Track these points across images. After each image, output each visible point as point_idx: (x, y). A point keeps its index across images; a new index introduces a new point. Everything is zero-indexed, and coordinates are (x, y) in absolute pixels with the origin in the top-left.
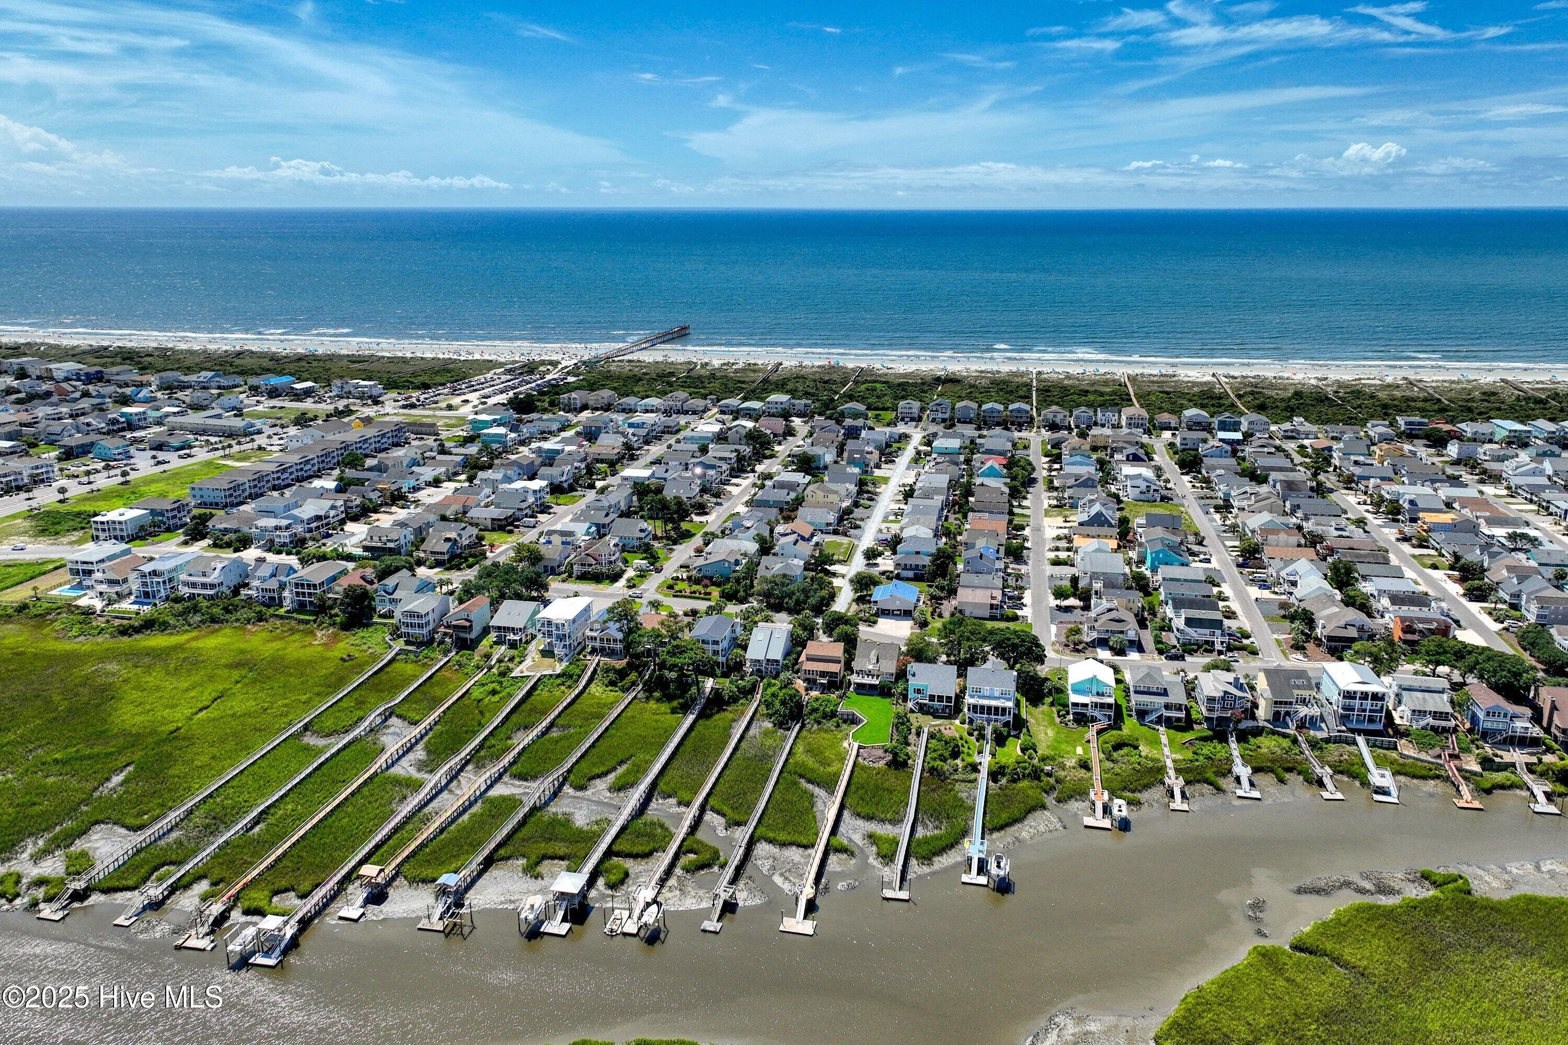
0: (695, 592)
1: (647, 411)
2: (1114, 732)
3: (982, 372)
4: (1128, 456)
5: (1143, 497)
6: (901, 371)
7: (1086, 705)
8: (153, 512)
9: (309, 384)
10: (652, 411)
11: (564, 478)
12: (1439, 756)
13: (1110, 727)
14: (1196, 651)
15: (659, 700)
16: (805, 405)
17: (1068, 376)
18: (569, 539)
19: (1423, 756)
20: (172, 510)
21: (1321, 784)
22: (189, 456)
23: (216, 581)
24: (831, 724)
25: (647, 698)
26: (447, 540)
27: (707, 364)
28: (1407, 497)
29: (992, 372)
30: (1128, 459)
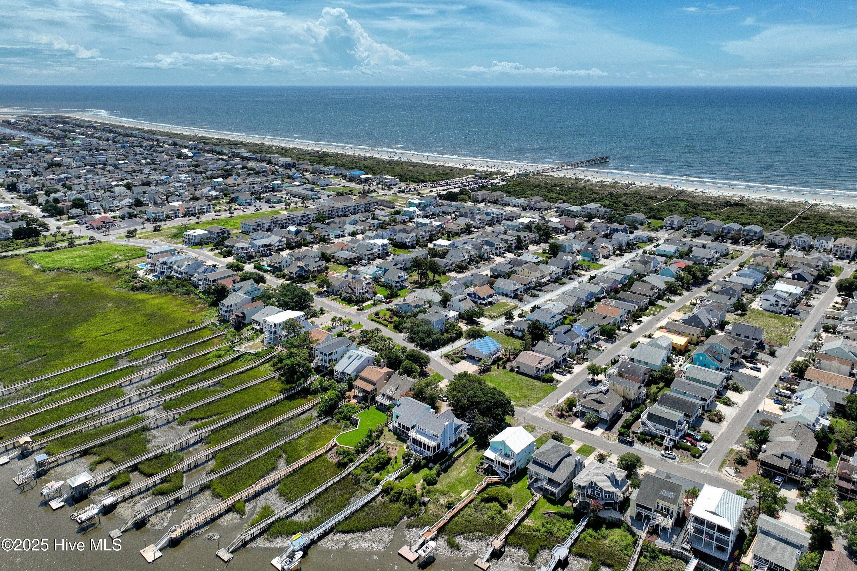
0: (385, 320)
1: (515, 206)
2: (504, 487)
3: (771, 200)
4: (794, 275)
5: (773, 309)
6: (711, 195)
7: (492, 461)
8: (210, 232)
9: (370, 176)
10: (518, 206)
11: (408, 241)
13: (503, 483)
14: (648, 441)
15: (282, 382)
16: (605, 212)
17: (839, 209)
18: (356, 276)
20: (218, 233)
22: (273, 207)
23: (184, 271)
24: (343, 424)
25: (278, 379)
26: (299, 267)
27: (588, 180)
29: (778, 202)
30: (793, 278)
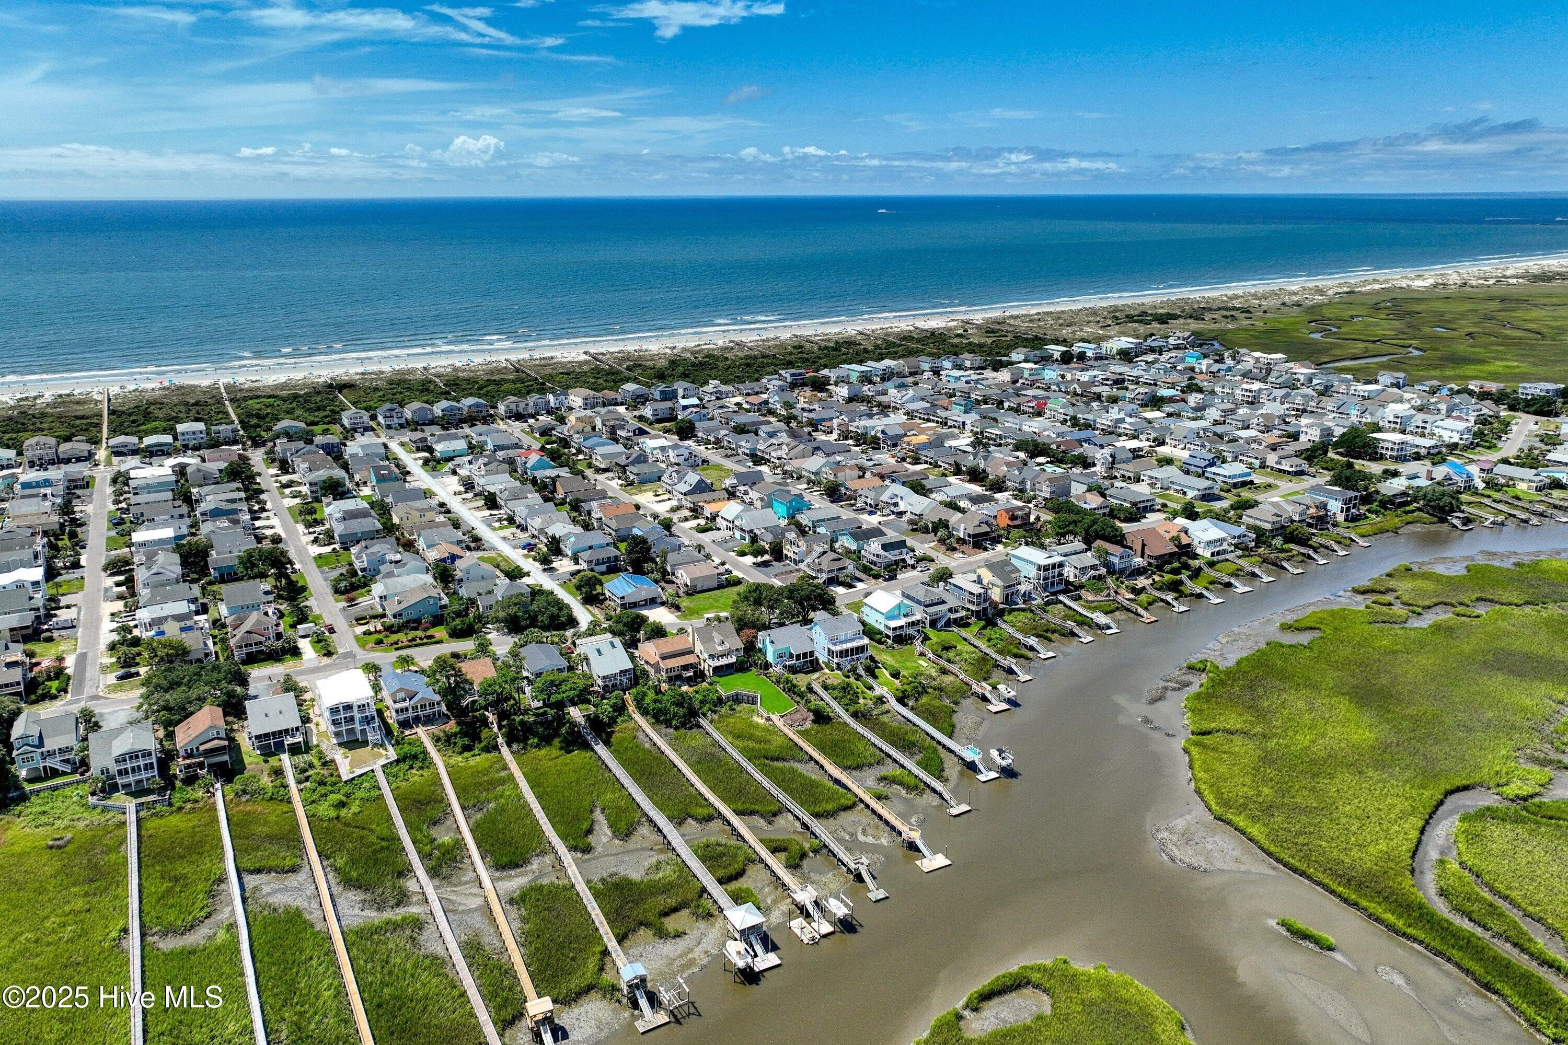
0: (414, 639)
2: (929, 642)
4: (634, 431)
7: (901, 627)
12: (1109, 595)
14: (897, 570)
15: (538, 746)
19: (1100, 598)
21: (1073, 634)
24: (724, 710)
25: (524, 748)
28: (879, 428)
